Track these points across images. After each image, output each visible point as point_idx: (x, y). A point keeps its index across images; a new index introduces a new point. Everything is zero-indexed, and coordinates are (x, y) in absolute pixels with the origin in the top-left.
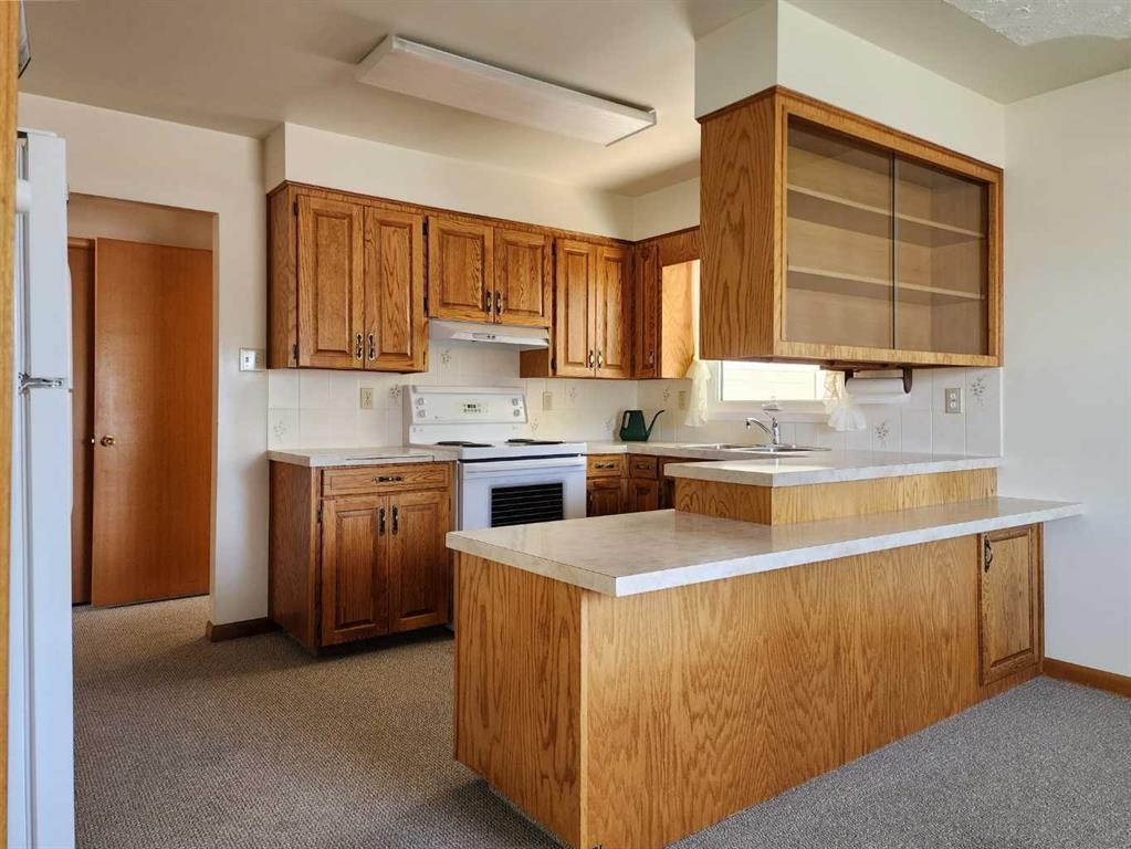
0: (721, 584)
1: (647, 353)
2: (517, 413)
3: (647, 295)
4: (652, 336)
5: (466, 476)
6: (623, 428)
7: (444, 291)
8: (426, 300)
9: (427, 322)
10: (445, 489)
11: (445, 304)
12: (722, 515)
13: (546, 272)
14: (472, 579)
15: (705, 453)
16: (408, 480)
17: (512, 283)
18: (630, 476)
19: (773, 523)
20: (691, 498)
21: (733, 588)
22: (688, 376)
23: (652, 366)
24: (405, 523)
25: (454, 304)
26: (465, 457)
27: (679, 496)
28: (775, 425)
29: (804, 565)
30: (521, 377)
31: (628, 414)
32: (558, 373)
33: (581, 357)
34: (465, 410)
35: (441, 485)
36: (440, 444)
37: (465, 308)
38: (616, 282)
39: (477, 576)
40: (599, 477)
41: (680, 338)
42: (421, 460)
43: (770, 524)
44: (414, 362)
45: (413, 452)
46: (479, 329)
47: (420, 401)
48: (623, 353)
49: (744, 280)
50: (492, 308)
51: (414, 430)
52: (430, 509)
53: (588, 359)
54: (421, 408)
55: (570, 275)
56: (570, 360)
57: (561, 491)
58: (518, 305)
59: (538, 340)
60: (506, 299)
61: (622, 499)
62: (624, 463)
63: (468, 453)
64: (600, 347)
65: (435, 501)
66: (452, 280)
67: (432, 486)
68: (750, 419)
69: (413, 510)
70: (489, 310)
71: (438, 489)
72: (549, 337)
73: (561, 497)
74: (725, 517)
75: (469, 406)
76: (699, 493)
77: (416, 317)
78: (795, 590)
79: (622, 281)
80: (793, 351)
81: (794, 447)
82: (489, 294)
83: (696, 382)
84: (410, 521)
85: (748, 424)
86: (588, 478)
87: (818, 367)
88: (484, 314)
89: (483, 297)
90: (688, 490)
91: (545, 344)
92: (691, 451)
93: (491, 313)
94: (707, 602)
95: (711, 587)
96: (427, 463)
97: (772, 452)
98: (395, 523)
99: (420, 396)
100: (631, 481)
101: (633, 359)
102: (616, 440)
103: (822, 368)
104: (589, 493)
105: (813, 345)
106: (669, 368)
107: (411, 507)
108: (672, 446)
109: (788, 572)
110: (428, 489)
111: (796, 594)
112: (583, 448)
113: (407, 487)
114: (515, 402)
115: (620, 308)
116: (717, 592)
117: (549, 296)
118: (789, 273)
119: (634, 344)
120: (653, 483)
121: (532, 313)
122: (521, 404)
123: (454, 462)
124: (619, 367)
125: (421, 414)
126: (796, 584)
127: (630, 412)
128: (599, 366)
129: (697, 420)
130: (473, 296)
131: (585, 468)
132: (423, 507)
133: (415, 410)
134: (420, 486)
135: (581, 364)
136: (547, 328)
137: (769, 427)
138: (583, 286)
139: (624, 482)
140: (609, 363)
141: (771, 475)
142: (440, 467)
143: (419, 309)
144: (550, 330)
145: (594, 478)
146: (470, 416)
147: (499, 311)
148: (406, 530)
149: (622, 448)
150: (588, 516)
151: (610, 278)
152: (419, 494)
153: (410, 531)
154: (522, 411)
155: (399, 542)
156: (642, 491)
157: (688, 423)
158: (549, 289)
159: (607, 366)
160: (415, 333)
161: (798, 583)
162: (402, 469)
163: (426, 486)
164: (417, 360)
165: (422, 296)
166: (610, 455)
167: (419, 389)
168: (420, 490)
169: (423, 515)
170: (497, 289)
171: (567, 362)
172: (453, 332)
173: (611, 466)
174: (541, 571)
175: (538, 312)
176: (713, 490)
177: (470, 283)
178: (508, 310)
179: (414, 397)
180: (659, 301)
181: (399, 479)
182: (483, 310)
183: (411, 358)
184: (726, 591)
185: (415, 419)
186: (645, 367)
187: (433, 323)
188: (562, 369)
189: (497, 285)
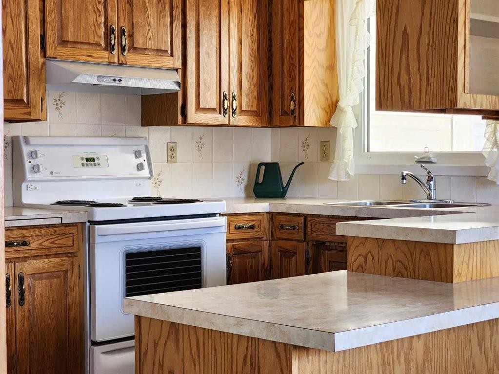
0: (415, 341)
1: (287, 97)
2: (140, 167)
3: (286, 32)
4: (292, 79)
5: (98, 239)
6: (257, 183)
7: (62, 27)
8: (43, 38)
9: (44, 64)
10: (73, 255)
11: (64, 42)
12: (399, 274)
13: (174, 6)
14: (156, 345)
15: (360, 210)
16: (34, 245)
17: (138, 18)
18: (273, 238)
19: (455, 281)
20: (366, 259)
21: (425, 344)
22: (332, 123)
23: (293, 112)
24: (32, 292)
25: (75, 42)
26: (97, 218)
27: (352, 256)
28: (430, 179)
29: (489, 321)
30: (143, 125)
31: (263, 167)
32: (189, 121)
33: (214, 104)
34: (83, 165)
35: (70, 250)
36: (59, 203)
37: (86, 47)
38: (251, 17)
39: (162, 342)
40: (238, 240)
41: (323, 82)
42: (47, 222)
43: (452, 282)
44: (31, 110)
45: (27, 213)
46: (102, 71)
47: (33, 155)
48: (259, 97)
49: (426, 28)
50: (116, 47)
51: (27, 188)
52: (59, 277)
53: (221, 104)
54: (34, 162)
55: (201, 10)
56: (201, 106)
57: (199, 256)
58: (145, 43)
59: (167, 83)
60: (131, 36)
61: (264, 264)
62: (266, 224)
63: (100, 214)
64: (235, 90)
65: (63, 268)
66: (71, 15)
67: (60, 251)
68: (405, 173)
69: (41, 279)
70: (113, 49)
71: (66, 254)
72: (178, 78)
73: (200, 262)
74: (403, 276)
75: (87, 159)
76: (373, 253)
77: (32, 58)
78: (480, 345)
79: (258, 14)
80: (475, 104)
81: (451, 202)
82: (112, 30)
83: (341, 131)
84: (38, 290)
85: (403, 178)
86: (228, 241)
87: (480, 117)
88: (106, 54)
89: (105, 33)
90: (362, 250)
91: (176, 88)
92: (343, 209)
93: (115, 52)
94: (402, 359)
95: (406, 344)
96: (54, 226)
97: (428, 209)
98: (22, 293)
99: (32, 149)
100: (274, 243)
101: (270, 103)
102: (248, 197)
103: (484, 118)
104: (228, 258)
105: (494, 97)
106: (312, 115)
107: (37, 275)
108: (320, 203)
109: (474, 327)
110: (55, 255)
111: (481, 348)
112: (222, 207)
113: (34, 253)
114: (137, 154)
115: (255, 47)
116: (411, 349)
117: (178, 32)
118: (471, 20)
119: (271, 88)
120: (301, 244)
121: (161, 52)
122: (144, 156)
123: (83, 224)
124: (254, 114)
125: (35, 169)
126: (481, 340)
127: (266, 164)
128: (234, 113)
129: (342, 173)
130: (95, 32)
131: (224, 229)
132: (50, 275)
133: (28, 166)
134: (46, 252)
135: (214, 110)
136: (176, 70)
137: (425, 181)
138: (215, 21)
139: (265, 245)
140: (244, 108)
141: (453, 233)
142: (68, 230)
143: (36, 48)
144: (180, 71)
145: (233, 240)
146: (91, 171)
147: (123, 49)
148: (34, 299)
149: (263, 206)
150: (228, 284)
151: (244, 12)
152: (46, 260)
153: (38, 301)
154: (146, 164)
155: (26, 314)
156: (287, 254)
157: (333, 177)
158: (178, 25)
159: (242, 112)
160: (31, 77)
161: (483, 338)
162: (28, 233)
163: (53, 251)
164: (35, 107)
165: (39, 32)
166: (250, 214)
167: (32, 141)
168: (47, 256)
169: (51, 283)
170: (121, 25)
171: (198, 108)
172: (76, 76)
173: (252, 227)
174: (245, 331)
175: (166, 51)
176: (390, 249)
177: (91, 18)
178: (133, 49)
179: (26, 150)
180: (301, 39)
181: (25, 244)
182: (106, 49)
183: (28, 105)
184: (419, 346)
185: (29, 176)
186: (285, 113)
187: (52, 64)
188: (193, 116)
189: (122, 20)
